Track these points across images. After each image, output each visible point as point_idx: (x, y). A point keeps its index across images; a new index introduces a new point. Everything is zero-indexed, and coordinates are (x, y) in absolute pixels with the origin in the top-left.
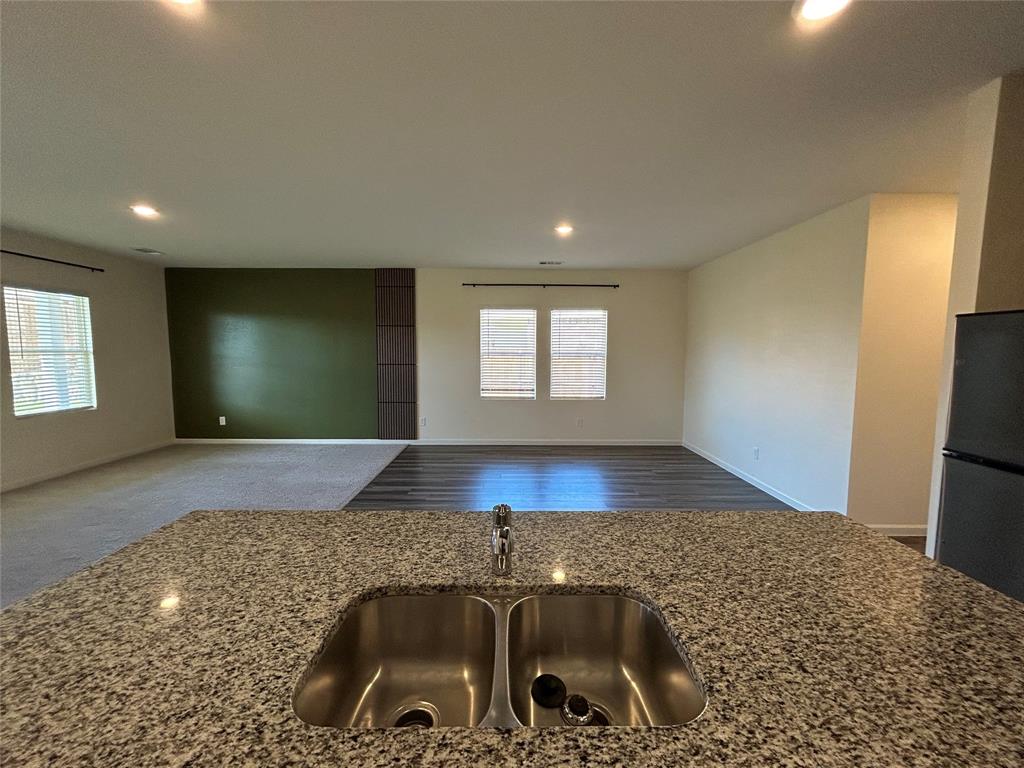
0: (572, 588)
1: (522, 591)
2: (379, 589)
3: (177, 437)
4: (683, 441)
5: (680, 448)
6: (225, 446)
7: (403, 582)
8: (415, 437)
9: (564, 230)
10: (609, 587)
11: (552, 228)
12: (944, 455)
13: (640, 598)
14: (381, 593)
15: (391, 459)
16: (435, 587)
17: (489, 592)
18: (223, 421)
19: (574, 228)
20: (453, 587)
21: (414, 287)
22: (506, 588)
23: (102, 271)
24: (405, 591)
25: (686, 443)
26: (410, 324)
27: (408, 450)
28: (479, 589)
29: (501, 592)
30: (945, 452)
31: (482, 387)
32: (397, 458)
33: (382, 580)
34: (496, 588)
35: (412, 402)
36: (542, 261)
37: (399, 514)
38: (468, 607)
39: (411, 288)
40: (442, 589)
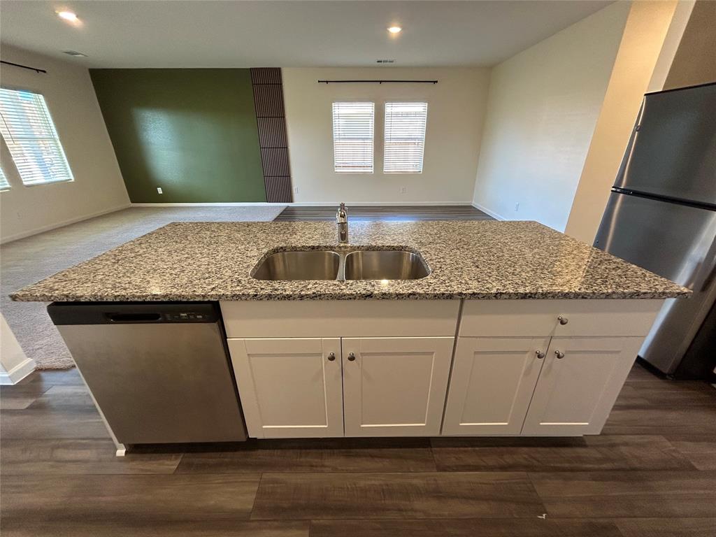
0: (378, 247)
1: (353, 248)
2: (282, 248)
3: (132, 202)
4: (473, 202)
5: (471, 207)
6: (165, 208)
7: (293, 245)
8: (291, 201)
9: (395, 30)
10: (397, 247)
11: (386, 28)
12: (612, 191)
13: (411, 250)
14: (283, 249)
15: (278, 214)
16: (309, 247)
17: (337, 249)
18: (160, 191)
19: (401, 27)
20: (318, 247)
21: (281, 84)
22: (345, 247)
23: (44, 72)
24: (294, 249)
25: (474, 204)
26: (281, 116)
27: (287, 209)
28: (332, 248)
29: (343, 249)
30: (614, 189)
31: (335, 164)
32: (281, 214)
33: (283, 244)
34: (340, 247)
35: (287, 176)
36: (379, 59)
37: (287, 223)
38: (327, 257)
39: (279, 85)
40: (313, 248)
